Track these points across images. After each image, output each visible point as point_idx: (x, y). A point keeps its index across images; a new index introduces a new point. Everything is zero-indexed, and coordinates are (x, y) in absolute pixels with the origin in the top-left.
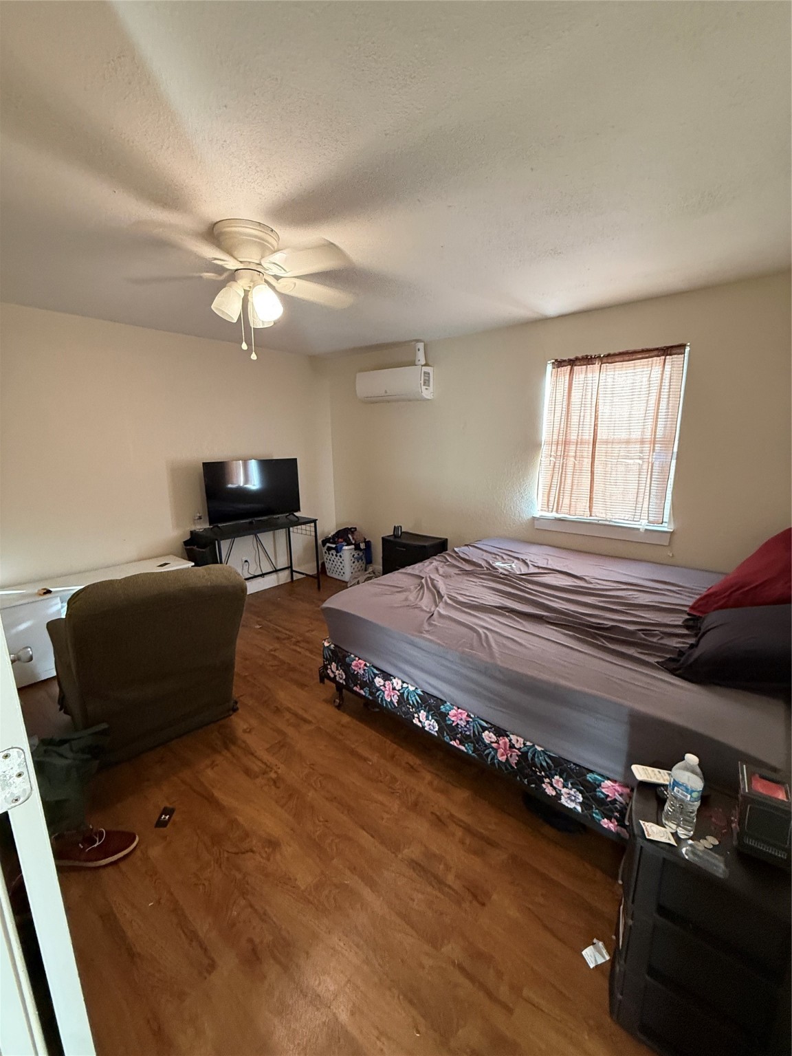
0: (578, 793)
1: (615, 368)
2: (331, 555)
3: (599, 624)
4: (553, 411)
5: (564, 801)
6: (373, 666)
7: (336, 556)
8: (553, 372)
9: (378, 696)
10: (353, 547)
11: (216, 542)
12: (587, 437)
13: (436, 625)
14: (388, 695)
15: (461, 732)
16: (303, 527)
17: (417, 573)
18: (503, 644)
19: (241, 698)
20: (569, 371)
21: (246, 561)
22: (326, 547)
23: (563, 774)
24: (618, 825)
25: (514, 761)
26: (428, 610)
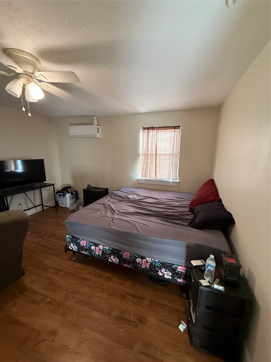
0: (170, 273)
1: (161, 132)
2: (61, 198)
3: (168, 214)
4: (143, 144)
5: (165, 276)
6: (90, 242)
7: (63, 198)
8: (142, 131)
9: (93, 253)
10: (70, 194)
11: (5, 197)
12: (154, 153)
13: (115, 223)
14: (97, 252)
15: (128, 261)
16: (48, 187)
17: (102, 202)
18: (141, 226)
19: (25, 268)
20: (147, 131)
21: (20, 204)
22: (58, 195)
23: (165, 267)
24: (183, 280)
25: (148, 267)
26: (111, 217)
